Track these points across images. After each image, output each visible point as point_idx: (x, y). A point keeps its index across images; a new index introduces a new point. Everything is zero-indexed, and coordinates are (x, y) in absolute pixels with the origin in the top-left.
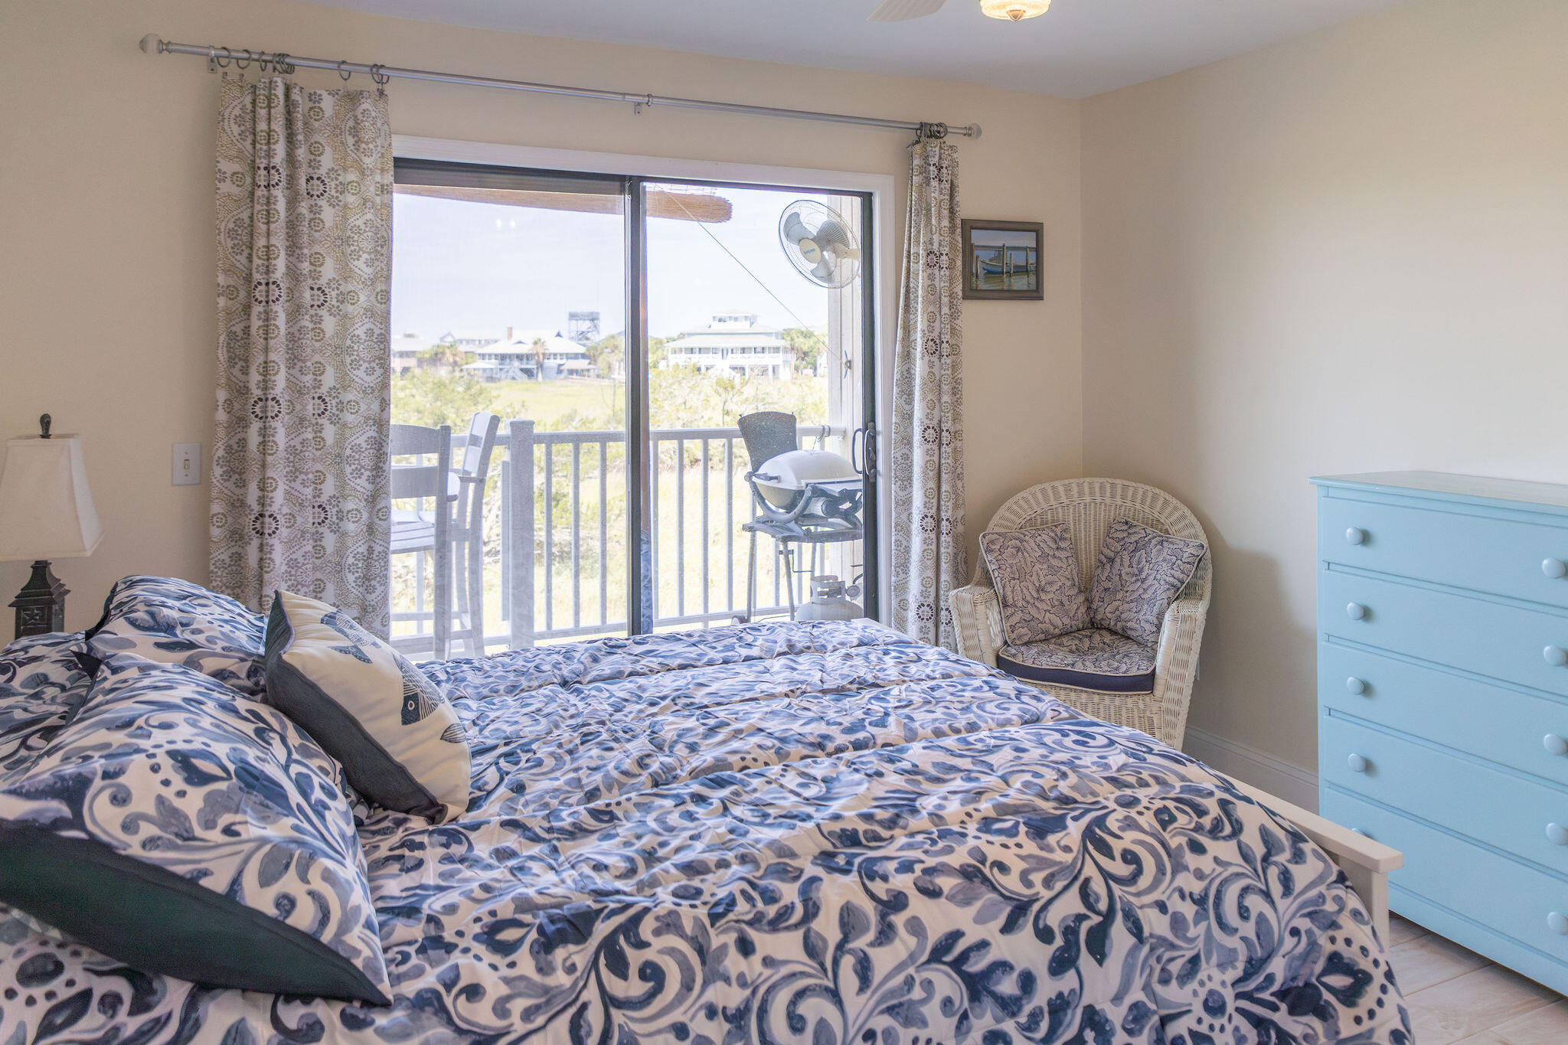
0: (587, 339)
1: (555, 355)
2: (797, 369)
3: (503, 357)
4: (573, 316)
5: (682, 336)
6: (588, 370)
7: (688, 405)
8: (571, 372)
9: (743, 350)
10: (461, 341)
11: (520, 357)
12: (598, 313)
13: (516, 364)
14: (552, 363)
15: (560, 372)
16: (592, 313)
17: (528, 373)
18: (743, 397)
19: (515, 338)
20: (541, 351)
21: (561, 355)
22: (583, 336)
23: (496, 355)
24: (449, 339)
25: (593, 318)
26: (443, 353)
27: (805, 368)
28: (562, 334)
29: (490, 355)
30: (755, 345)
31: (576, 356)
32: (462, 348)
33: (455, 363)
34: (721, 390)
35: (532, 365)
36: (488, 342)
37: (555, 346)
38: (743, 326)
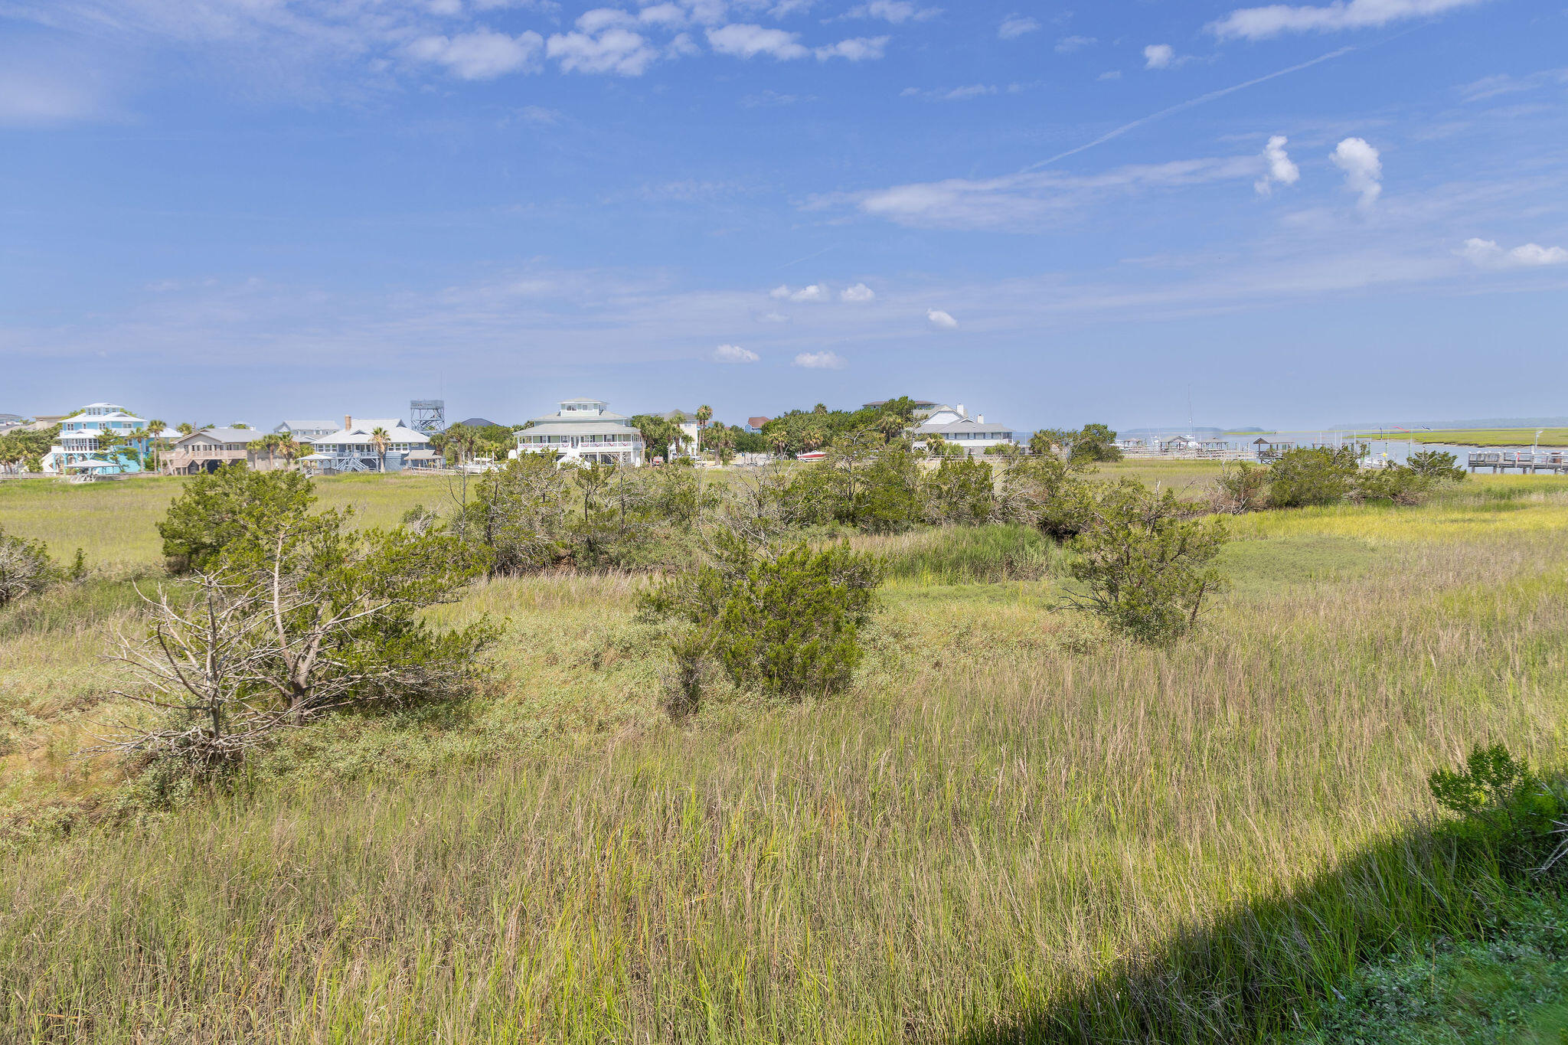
0: (432, 428)
1: (398, 445)
2: (648, 456)
3: (342, 448)
4: (416, 405)
5: (531, 424)
6: (434, 460)
7: (547, 499)
8: (416, 462)
9: (593, 438)
10: (296, 432)
11: (360, 447)
12: (442, 402)
13: (357, 455)
14: (396, 453)
15: (403, 463)
16: (436, 402)
17: (370, 463)
18: (608, 488)
19: (355, 428)
20: (382, 441)
21: (405, 444)
22: (425, 425)
23: (334, 446)
24: (284, 430)
25: (438, 408)
26: (277, 445)
27: (655, 455)
28: (405, 423)
29: (328, 446)
30: (604, 433)
31: (420, 446)
32: (297, 439)
33: (290, 455)
34: (584, 482)
35: (374, 456)
36: (326, 433)
37: (398, 435)
38: (594, 414)
